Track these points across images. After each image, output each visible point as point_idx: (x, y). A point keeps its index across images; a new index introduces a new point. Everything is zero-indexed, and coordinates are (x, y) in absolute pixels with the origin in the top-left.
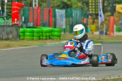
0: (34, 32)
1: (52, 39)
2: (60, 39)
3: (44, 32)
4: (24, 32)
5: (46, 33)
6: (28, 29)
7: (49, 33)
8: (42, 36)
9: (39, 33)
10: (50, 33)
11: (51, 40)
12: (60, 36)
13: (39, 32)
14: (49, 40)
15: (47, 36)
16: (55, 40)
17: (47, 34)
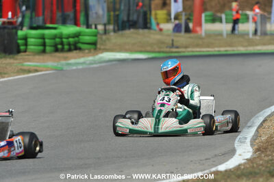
0: (46, 37)
1: (80, 49)
2: (95, 49)
3: (64, 36)
4: (25, 38)
5: (68, 38)
6: (33, 32)
7: (73, 37)
8: (62, 43)
9: (54, 39)
10: (76, 39)
11: (77, 51)
12: (94, 44)
13: (54, 37)
14: (75, 52)
15: (72, 43)
16: (87, 51)
17: (71, 40)
